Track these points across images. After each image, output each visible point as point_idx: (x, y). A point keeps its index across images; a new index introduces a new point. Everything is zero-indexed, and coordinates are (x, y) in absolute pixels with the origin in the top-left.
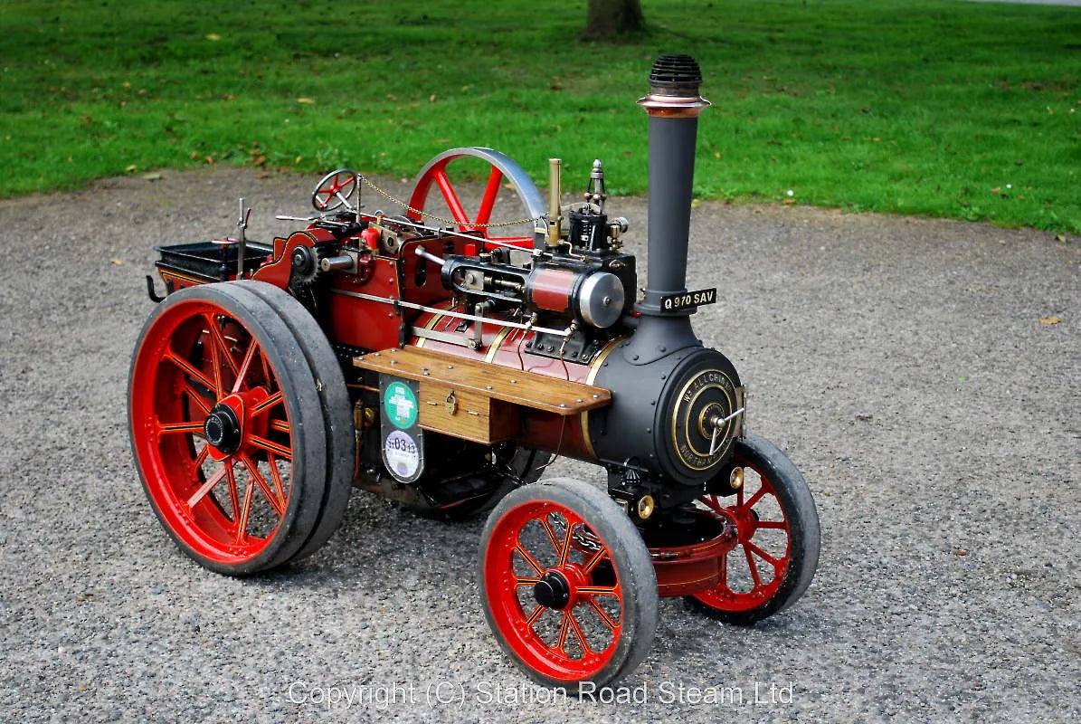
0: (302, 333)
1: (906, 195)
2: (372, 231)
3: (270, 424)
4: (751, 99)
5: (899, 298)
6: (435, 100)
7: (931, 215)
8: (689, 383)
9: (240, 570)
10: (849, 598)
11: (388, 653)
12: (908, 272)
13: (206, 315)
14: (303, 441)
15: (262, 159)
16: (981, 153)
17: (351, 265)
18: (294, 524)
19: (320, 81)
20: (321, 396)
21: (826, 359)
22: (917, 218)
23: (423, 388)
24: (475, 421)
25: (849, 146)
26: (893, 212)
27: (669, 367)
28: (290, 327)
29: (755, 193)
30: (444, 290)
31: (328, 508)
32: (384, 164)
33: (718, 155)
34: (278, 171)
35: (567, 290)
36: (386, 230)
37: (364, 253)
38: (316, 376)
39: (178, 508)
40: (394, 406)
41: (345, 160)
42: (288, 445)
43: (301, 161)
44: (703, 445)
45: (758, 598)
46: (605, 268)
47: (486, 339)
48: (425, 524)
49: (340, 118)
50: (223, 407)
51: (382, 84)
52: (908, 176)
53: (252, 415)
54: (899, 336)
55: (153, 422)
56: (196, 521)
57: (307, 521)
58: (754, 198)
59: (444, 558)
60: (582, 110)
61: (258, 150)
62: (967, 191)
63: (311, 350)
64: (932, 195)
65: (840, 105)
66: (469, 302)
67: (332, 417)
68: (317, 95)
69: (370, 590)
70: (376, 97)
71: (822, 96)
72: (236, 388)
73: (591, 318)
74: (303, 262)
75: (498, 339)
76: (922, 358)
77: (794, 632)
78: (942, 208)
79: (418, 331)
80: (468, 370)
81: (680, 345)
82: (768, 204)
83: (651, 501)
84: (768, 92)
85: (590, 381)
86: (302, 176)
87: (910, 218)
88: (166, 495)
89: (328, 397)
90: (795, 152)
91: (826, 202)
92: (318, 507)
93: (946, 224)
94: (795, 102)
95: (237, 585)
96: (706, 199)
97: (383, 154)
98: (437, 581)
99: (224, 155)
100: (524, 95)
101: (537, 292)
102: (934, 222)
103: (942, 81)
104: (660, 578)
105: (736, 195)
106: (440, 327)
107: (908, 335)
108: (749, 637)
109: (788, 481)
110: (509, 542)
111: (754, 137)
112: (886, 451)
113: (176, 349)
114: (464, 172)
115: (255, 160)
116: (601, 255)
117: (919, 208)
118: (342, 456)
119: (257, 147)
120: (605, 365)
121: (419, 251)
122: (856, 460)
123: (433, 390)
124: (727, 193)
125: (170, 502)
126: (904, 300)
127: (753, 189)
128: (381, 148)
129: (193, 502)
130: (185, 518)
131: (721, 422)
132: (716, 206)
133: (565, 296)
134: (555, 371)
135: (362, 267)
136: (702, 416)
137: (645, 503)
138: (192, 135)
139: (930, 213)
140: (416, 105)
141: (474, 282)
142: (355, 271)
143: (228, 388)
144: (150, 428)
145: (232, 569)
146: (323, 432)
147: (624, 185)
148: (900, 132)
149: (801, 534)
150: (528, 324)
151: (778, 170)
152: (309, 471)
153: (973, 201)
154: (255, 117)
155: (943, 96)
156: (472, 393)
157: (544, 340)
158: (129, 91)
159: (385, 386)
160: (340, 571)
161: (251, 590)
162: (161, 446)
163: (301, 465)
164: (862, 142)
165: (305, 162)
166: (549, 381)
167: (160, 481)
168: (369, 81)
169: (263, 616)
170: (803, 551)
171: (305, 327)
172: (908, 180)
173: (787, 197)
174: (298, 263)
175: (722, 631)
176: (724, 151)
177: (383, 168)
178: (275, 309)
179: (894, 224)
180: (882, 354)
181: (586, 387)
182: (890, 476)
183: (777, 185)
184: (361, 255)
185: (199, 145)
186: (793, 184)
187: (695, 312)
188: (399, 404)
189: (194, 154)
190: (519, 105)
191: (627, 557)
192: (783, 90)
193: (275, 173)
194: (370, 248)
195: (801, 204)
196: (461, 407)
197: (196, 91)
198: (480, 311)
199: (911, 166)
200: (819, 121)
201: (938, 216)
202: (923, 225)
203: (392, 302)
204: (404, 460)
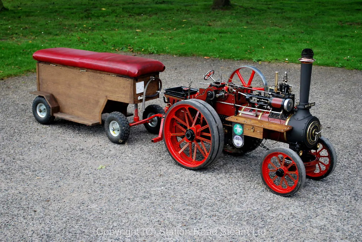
0: (212, 112)
1: (320, 60)
2: (226, 87)
3: (201, 133)
4: (268, 29)
5: (327, 92)
6: (175, 30)
7: (328, 66)
8: (311, 124)
9: (195, 168)
10: (339, 174)
11: (238, 187)
12: (327, 84)
13: (186, 108)
14: (214, 138)
15: (132, 50)
16: (339, 46)
17: (222, 96)
18: (211, 158)
19: (140, 24)
20: (217, 127)
21: (313, 111)
22: (324, 67)
23: (245, 126)
24: (259, 134)
25: (300, 44)
26: (317, 65)
27: (306, 121)
28: (209, 111)
29: (276, 59)
30: (246, 102)
31: (218, 154)
32: (168, 51)
33: (264, 48)
34: (138, 53)
35: (281, 103)
36: (230, 87)
37: (226, 93)
38: (216, 123)
39: (176, 154)
40: (236, 130)
41: (156, 50)
42: (210, 140)
43: (144, 50)
44: (313, 139)
45: (321, 173)
46: (289, 98)
47: (258, 113)
48: (231, 157)
49: (150, 36)
50: (190, 130)
51: (159, 24)
52: (319, 54)
53: (198, 131)
54: (330, 104)
55: (169, 133)
56: (181, 157)
57: (213, 157)
58: (276, 61)
59: (240, 165)
60: (220, 33)
61: (130, 47)
62: (337, 59)
63: (214, 116)
64: (327, 60)
65: (295, 31)
66: (253, 105)
67: (220, 132)
68: (141, 28)
69: (226, 173)
70: (158, 29)
71: (288, 27)
72: (193, 125)
73: (286, 109)
74: (210, 95)
75: (261, 114)
76: (338, 110)
77: (329, 182)
78: (331, 64)
79: (239, 111)
80: (254, 121)
81: (308, 116)
82: (281, 63)
83: (302, 152)
84: (272, 26)
85: (286, 124)
86: (145, 55)
87: (322, 67)
88: (173, 151)
89: (219, 128)
90: (285, 47)
91: (297, 62)
92: (216, 153)
93: (332, 69)
94: (281, 30)
95: (195, 172)
96: (263, 61)
97: (167, 48)
98: (241, 170)
99: (121, 48)
100: (202, 28)
101: (272, 103)
102: (329, 68)
103: (322, 22)
104: (306, 169)
105: (272, 60)
106: (245, 110)
107: (332, 103)
108: (320, 183)
109: (330, 147)
110: (268, 162)
111: (272, 41)
112: (337, 136)
113: (176, 115)
114: (192, 53)
115: (130, 50)
116: (288, 94)
117: (324, 64)
118: (222, 141)
119: (130, 46)
120: (290, 120)
121: (239, 92)
122: (330, 139)
123: (247, 126)
124: (269, 60)
125: (174, 152)
126: (328, 93)
127: (276, 58)
128: (166, 46)
129: (180, 152)
130: (178, 156)
131: (318, 133)
132: (266, 63)
133: (280, 105)
134: (277, 121)
135: (225, 96)
136: (313, 132)
137: (301, 152)
138: (110, 43)
139: (327, 65)
140: (171, 31)
141: (254, 100)
142: (223, 97)
143: (191, 125)
144: (168, 135)
145: (193, 168)
146: (218, 136)
147: (239, 57)
148: (314, 39)
149: (333, 159)
150: (271, 111)
151: (282, 52)
152: (215, 145)
153: (339, 62)
154: (126, 36)
155: (323, 27)
156: (259, 127)
157: (273, 114)
158: (86, 28)
159: (234, 125)
160: (216, 168)
161: (198, 173)
162: (171, 139)
163: (213, 144)
164: (304, 43)
165: (145, 51)
166: (276, 124)
167: (171, 147)
168: (154, 24)
169: (204, 179)
170: (333, 162)
171: (212, 111)
172: (320, 55)
173: (286, 61)
174: (209, 95)
175: (312, 181)
176: (265, 46)
177: (168, 52)
178: (205, 106)
179: (317, 69)
180: (327, 109)
181: (286, 125)
182: (340, 143)
183: (282, 57)
184: (225, 93)
185: (113, 45)
186: (287, 56)
187: (311, 108)
188: (238, 129)
189: (113, 48)
190: (201, 31)
191: (299, 165)
192: (276, 25)
193: (137, 54)
194: (226, 91)
195: (290, 62)
196: (255, 130)
197: (106, 27)
198: (257, 107)
199: (320, 50)
200: (290, 36)
201: (330, 66)
202: (326, 69)
203: (233, 105)
204: (238, 142)
